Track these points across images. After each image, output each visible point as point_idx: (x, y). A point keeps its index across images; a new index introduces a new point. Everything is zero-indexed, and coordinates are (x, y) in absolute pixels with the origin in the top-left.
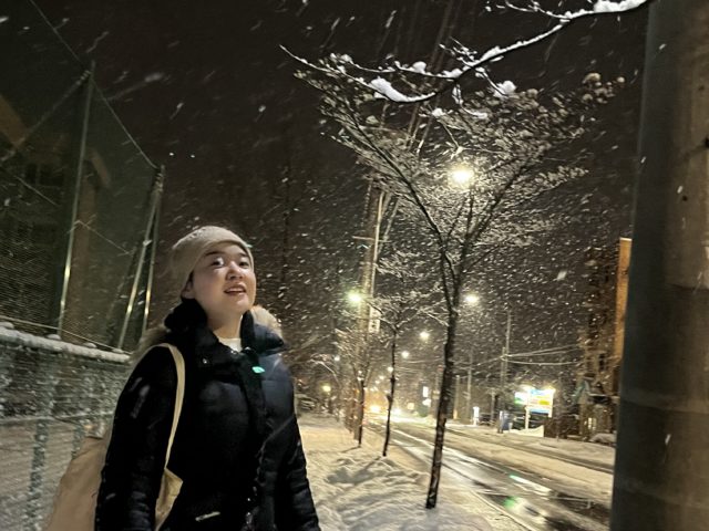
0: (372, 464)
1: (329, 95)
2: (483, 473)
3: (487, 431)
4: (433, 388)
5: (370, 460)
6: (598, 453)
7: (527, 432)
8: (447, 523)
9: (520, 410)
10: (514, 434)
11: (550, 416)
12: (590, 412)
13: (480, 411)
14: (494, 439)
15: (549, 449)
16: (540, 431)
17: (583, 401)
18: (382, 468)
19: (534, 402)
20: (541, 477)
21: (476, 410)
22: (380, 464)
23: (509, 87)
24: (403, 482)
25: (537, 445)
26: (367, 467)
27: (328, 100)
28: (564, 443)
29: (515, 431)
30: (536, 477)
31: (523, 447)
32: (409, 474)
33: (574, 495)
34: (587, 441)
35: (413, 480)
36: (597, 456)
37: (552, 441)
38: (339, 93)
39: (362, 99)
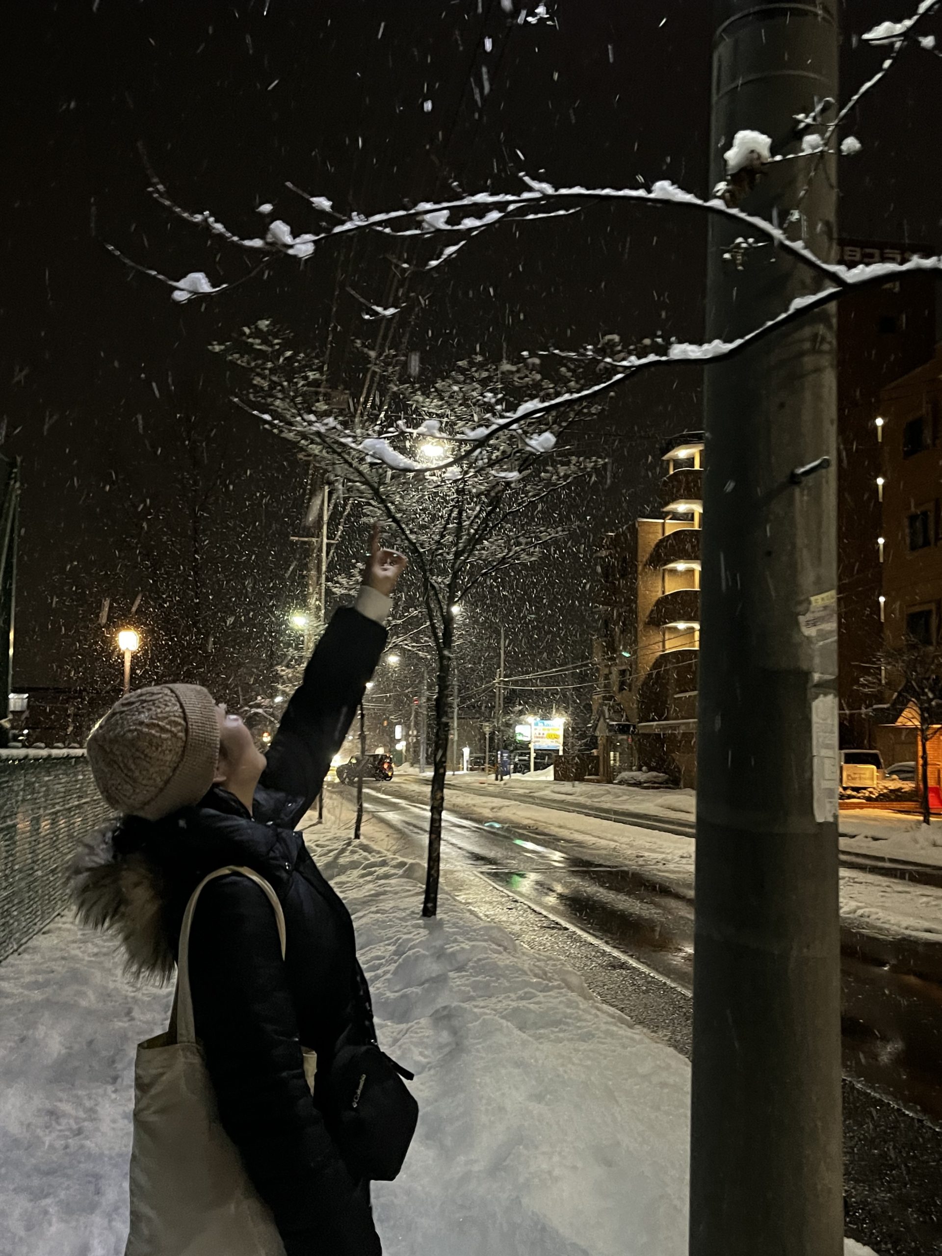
0: (343, 851)
1: (258, 375)
2: (482, 841)
3: (483, 779)
4: (408, 727)
5: (339, 845)
6: (625, 798)
7: (532, 776)
8: (455, 941)
9: (524, 747)
10: (517, 780)
11: (561, 753)
12: (610, 745)
13: (471, 753)
14: (491, 788)
15: (563, 797)
16: (549, 774)
17: (601, 733)
18: (356, 857)
19: (540, 736)
20: (559, 840)
21: (466, 751)
22: (353, 852)
23: (547, 439)
24: (386, 876)
25: (547, 793)
26: (337, 857)
27: (257, 381)
28: (580, 787)
29: (517, 776)
30: (550, 841)
31: (529, 798)
32: (394, 863)
33: (601, 862)
34: (610, 782)
35: (401, 872)
36: (624, 802)
37: (567, 787)
38: (273, 371)
39: (306, 378)
